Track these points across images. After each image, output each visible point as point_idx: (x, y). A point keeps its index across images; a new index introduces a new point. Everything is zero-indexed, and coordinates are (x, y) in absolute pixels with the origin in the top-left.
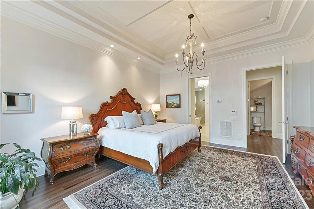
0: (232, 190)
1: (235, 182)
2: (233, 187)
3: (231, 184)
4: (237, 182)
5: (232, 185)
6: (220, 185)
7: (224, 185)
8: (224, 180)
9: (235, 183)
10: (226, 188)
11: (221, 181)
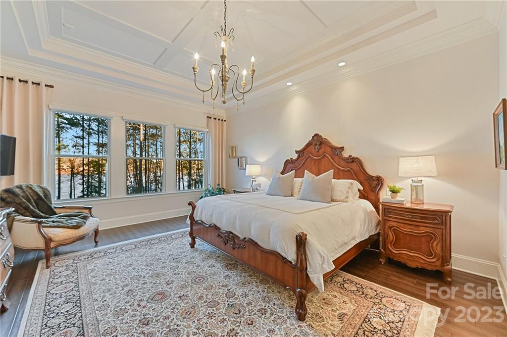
0: (137, 289)
1: (143, 304)
2: (139, 293)
3: (145, 296)
4: (139, 305)
5: (143, 295)
6: (155, 283)
7: (152, 287)
8: (159, 294)
9: (141, 301)
10: (145, 286)
11: (161, 289)
